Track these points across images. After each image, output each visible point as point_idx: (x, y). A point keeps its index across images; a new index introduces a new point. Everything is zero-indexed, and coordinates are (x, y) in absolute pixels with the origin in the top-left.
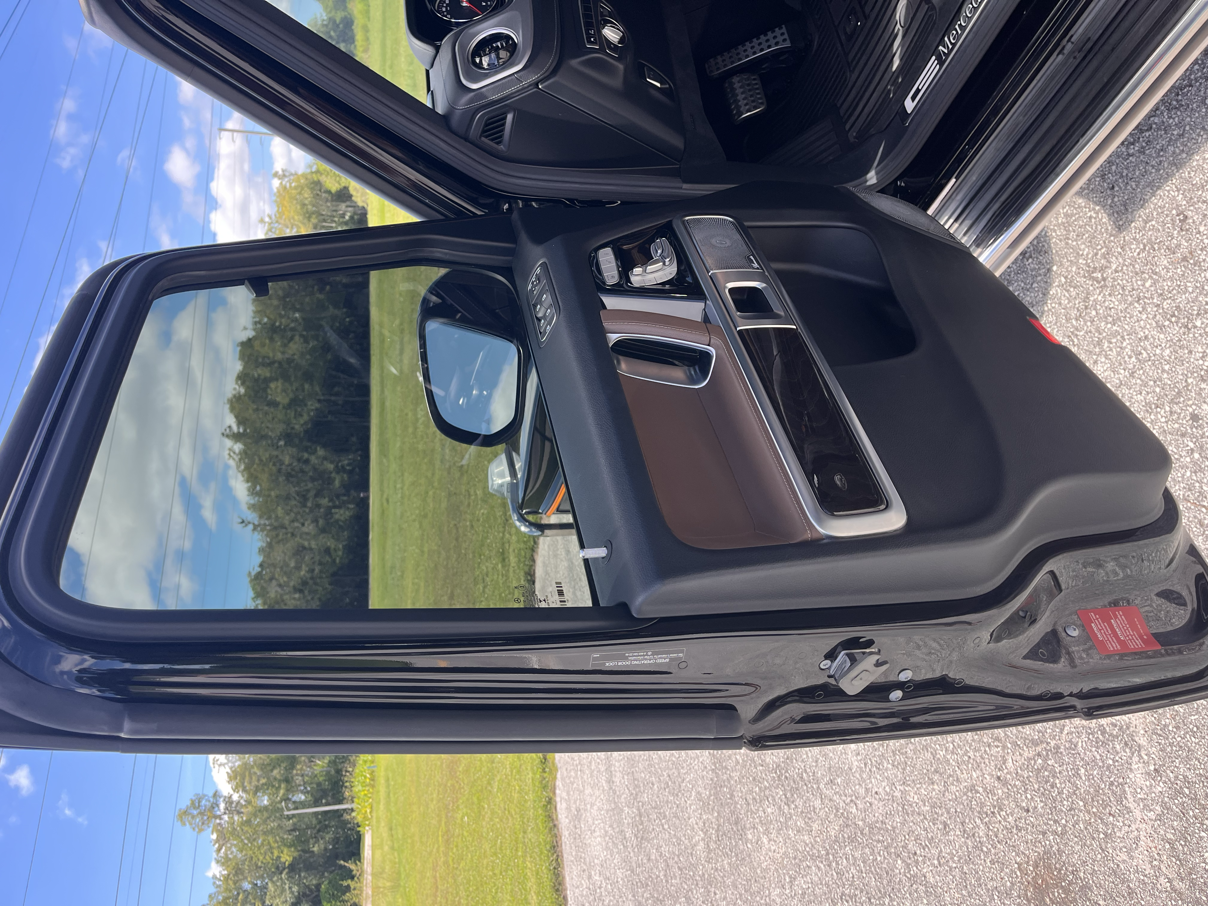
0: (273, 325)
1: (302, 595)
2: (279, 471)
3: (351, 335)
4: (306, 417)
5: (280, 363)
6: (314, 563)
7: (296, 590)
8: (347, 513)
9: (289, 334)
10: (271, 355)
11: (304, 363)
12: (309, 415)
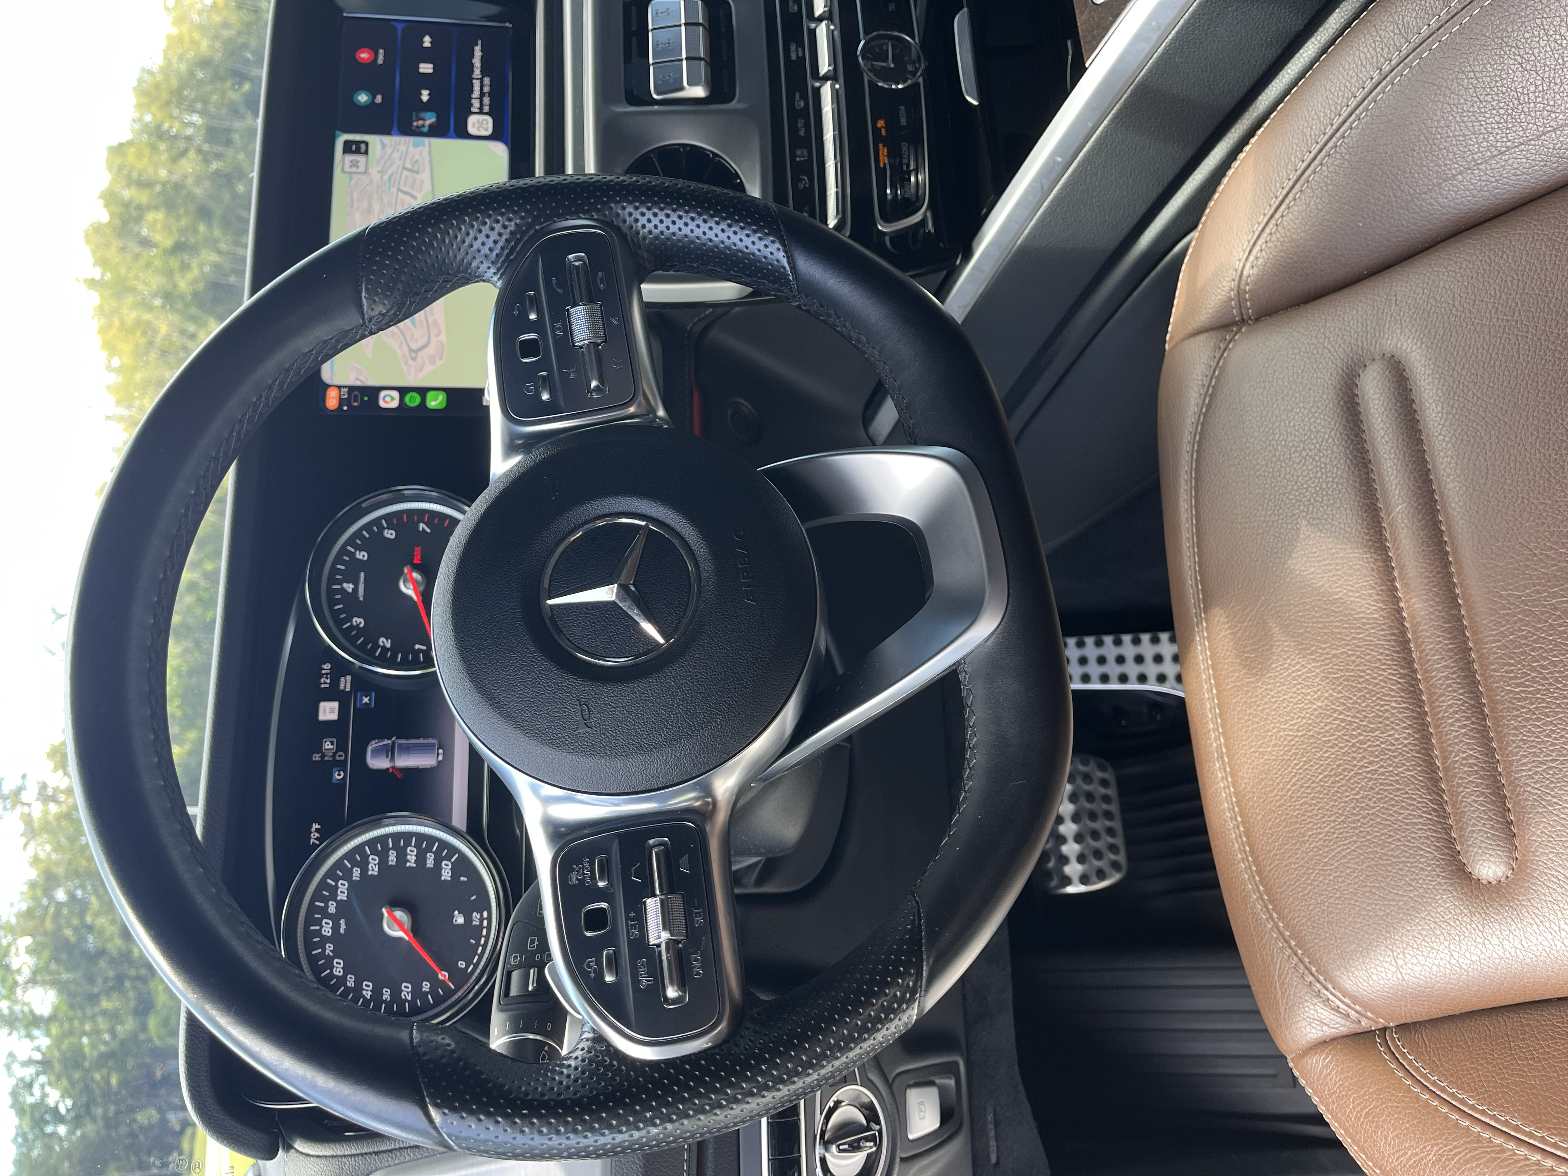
0: (159, 127)
4: (195, 272)
5: (164, 186)
9: (182, 145)
10: (151, 172)
12: (202, 269)
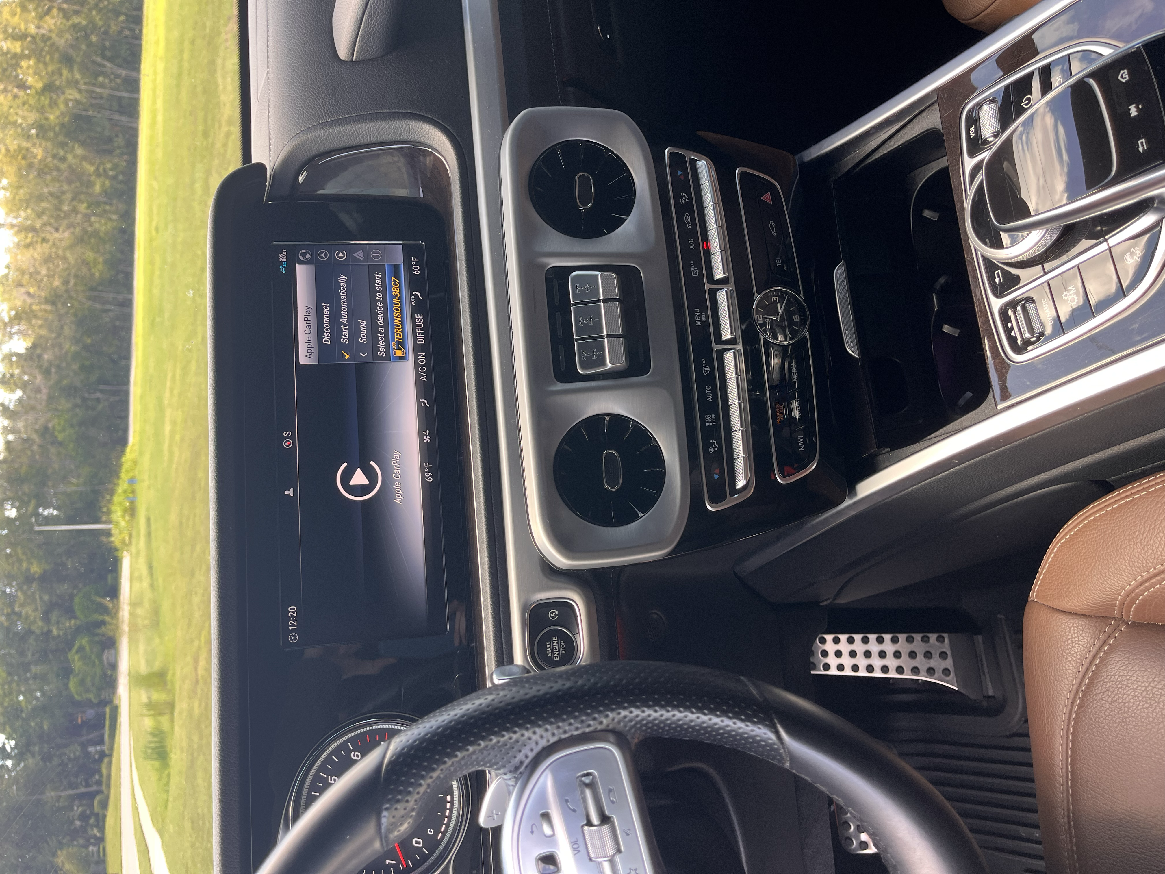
1: (54, 309)
2: (30, 166)
3: (122, 18)
5: (33, 37)
6: (69, 275)
7: (47, 301)
8: (109, 225)
10: (23, 27)
11: (61, 42)
12: (67, 105)
